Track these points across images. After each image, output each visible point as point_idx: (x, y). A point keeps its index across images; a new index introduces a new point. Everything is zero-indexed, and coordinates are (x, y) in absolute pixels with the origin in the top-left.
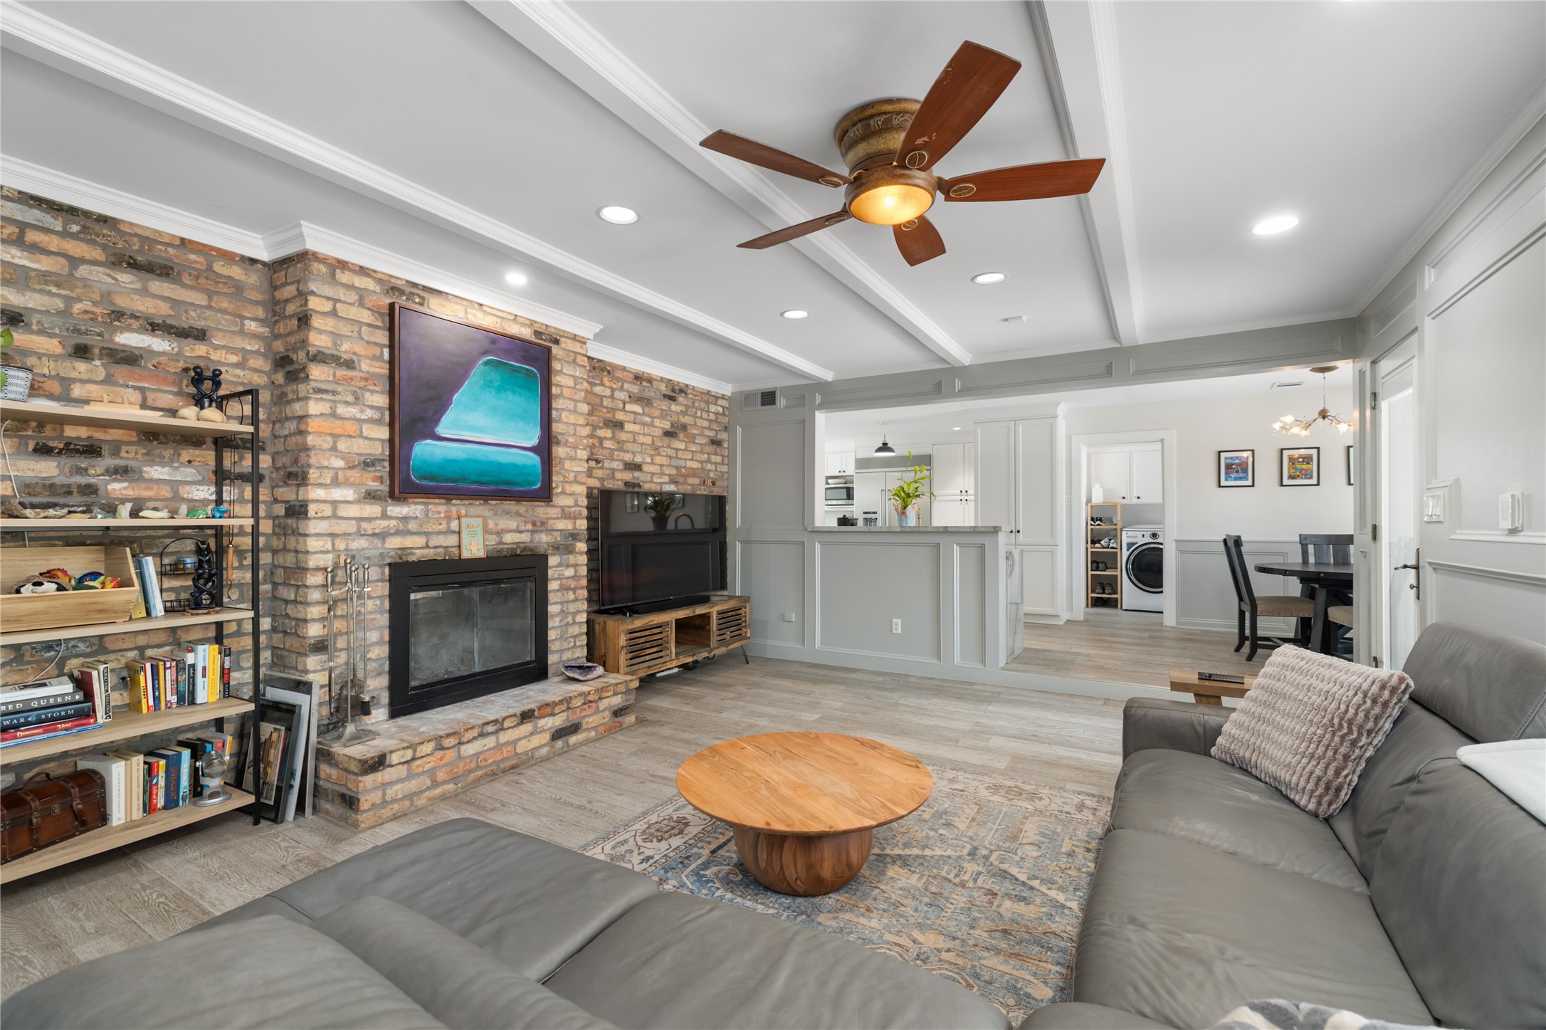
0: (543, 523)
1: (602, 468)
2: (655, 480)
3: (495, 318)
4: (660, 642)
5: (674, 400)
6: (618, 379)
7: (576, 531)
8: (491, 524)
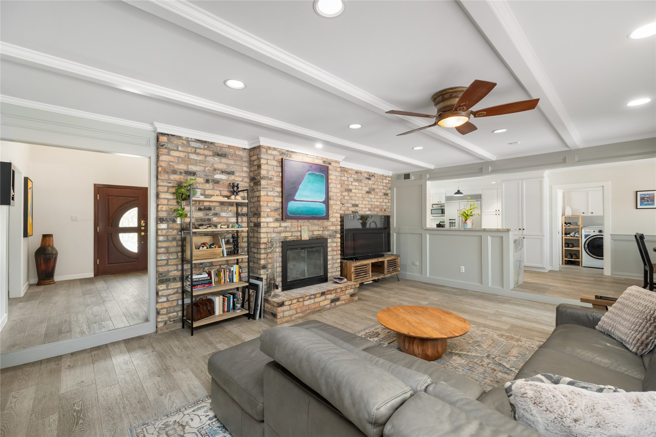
0: (326, 227)
1: (344, 206)
2: (363, 210)
3: (311, 158)
4: (366, 271)
5: (370, 179)
6: (350, 174)
7: (336, 230)
8: (310, 228)
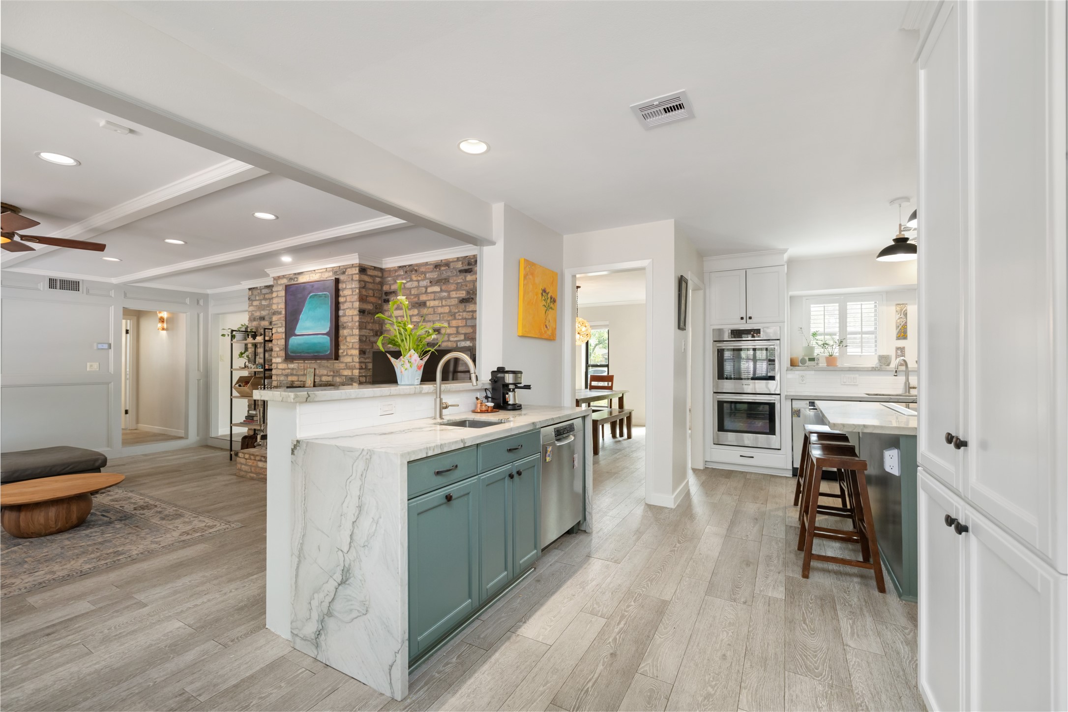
2: (452, 339)
7: (353, 377)
8: (317, 372)
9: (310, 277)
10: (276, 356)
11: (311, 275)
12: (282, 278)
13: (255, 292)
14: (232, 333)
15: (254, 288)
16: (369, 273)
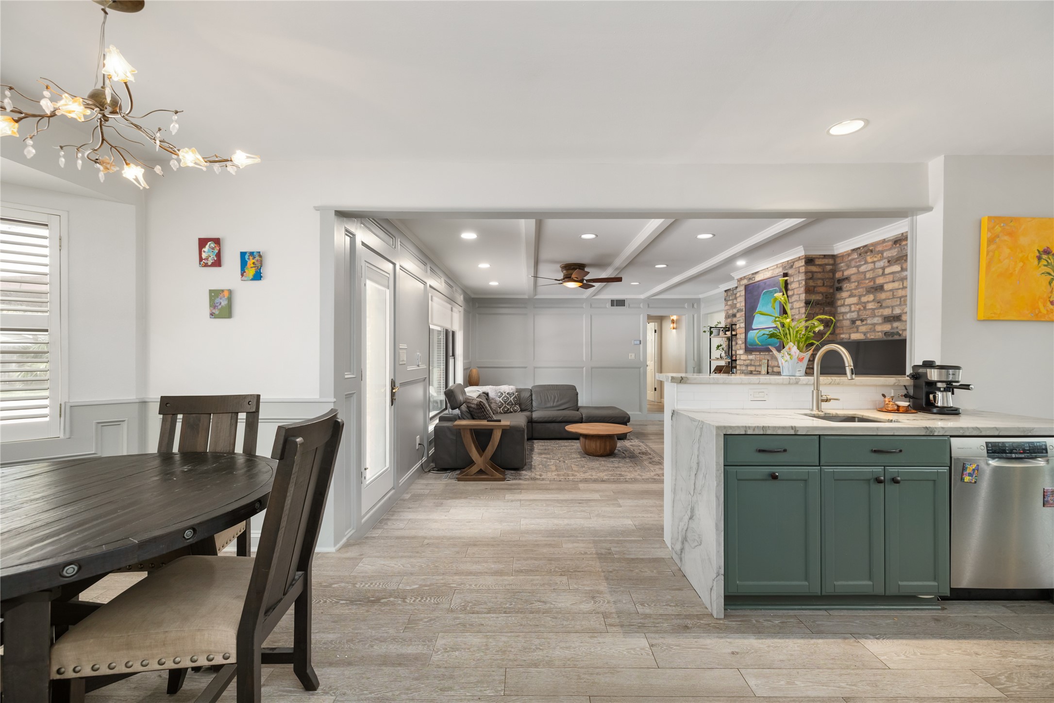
8: (770, 363)
9: (764, 275)
10: (739, 348)
11: (765, 273)
12: (743, 279)
13: (729, 293)
14: (710, 330)
15: (728, 290)
16: (817, 263)
